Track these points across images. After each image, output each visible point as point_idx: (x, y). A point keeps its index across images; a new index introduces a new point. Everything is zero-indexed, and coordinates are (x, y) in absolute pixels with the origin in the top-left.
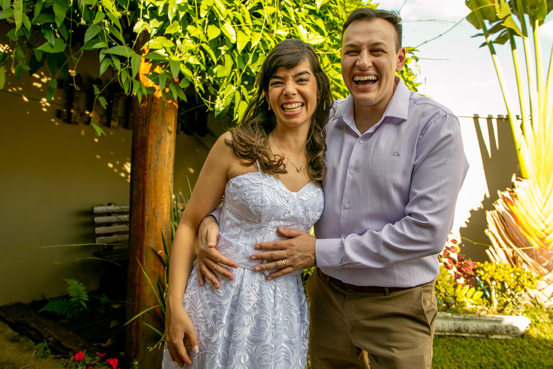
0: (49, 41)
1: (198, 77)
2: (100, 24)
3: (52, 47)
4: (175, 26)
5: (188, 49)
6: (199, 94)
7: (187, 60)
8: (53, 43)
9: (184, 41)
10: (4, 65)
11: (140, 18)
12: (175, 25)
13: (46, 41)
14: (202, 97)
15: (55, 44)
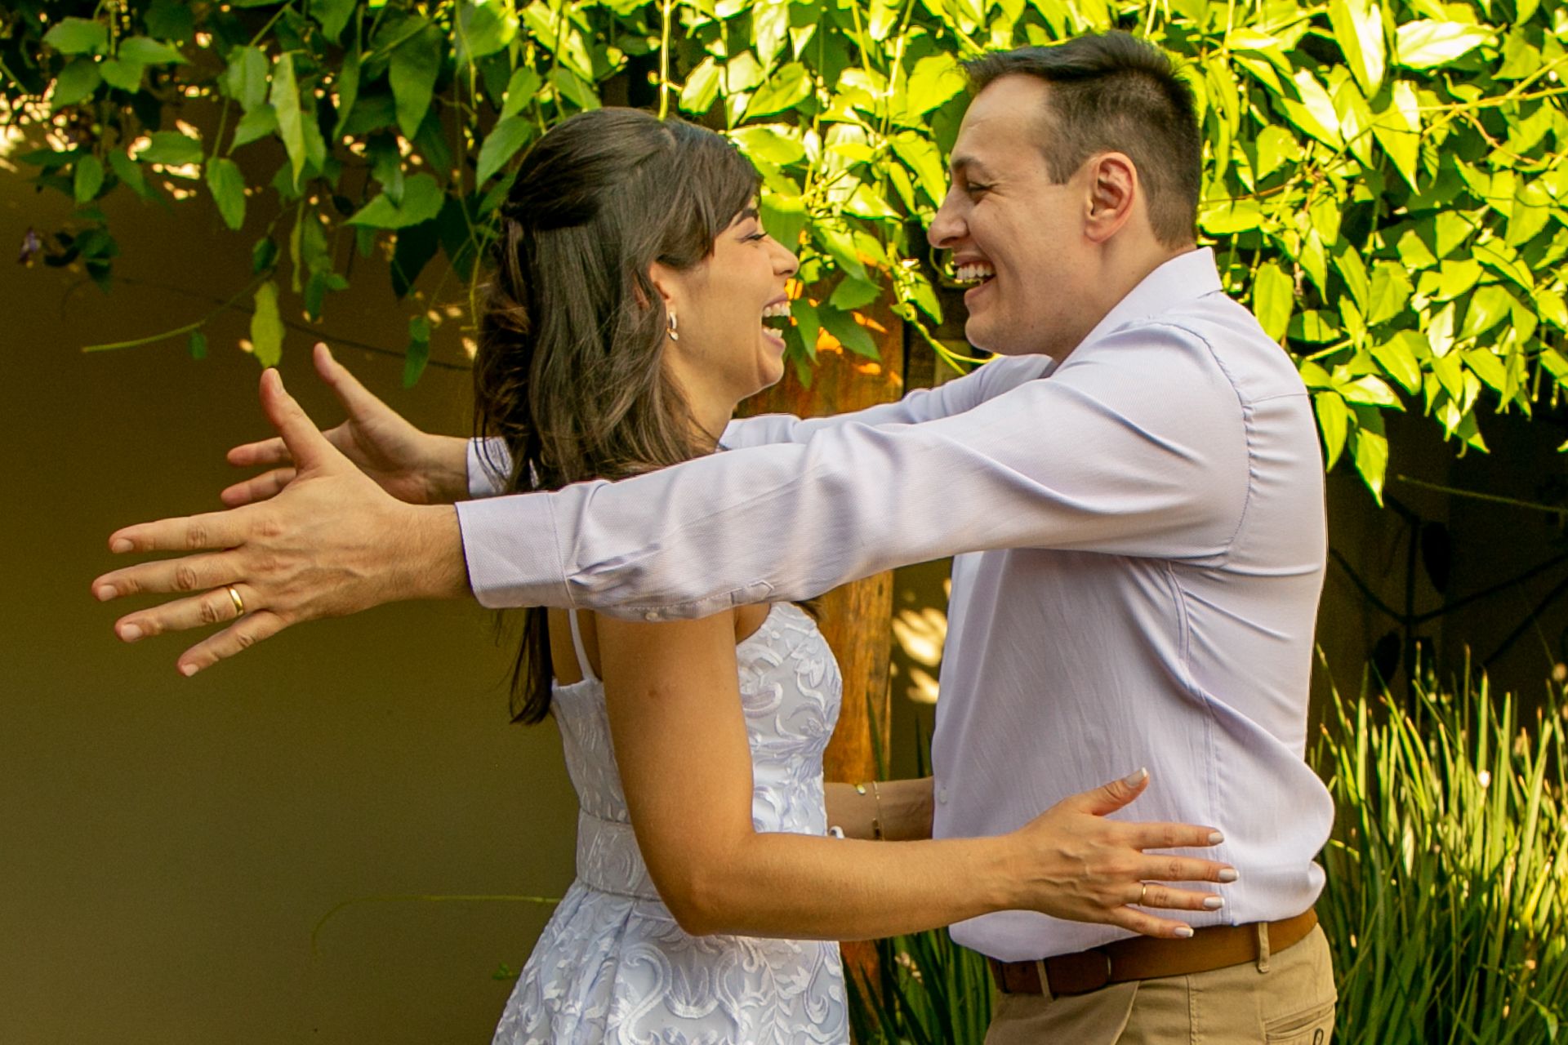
0: (385, 188)
1: (907, 264)
2: (530, 111)
3: (396, 204)
4: (790, 81)
5: (848, 163)
6: (921, 327)
7: (845, 204)
8: (399, 190)
9: (831, 131)
10: (268, 279)
11: (658, 72)
12: (785, 78)
13: (378, 189)
14: (933, 336)
15: (406, 194)
